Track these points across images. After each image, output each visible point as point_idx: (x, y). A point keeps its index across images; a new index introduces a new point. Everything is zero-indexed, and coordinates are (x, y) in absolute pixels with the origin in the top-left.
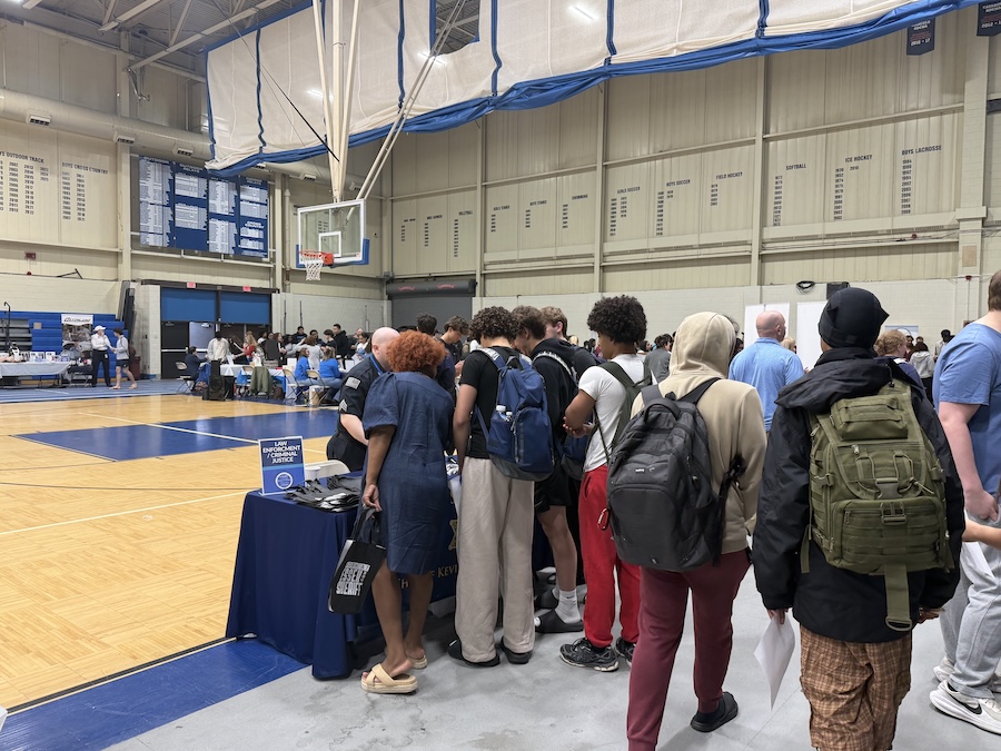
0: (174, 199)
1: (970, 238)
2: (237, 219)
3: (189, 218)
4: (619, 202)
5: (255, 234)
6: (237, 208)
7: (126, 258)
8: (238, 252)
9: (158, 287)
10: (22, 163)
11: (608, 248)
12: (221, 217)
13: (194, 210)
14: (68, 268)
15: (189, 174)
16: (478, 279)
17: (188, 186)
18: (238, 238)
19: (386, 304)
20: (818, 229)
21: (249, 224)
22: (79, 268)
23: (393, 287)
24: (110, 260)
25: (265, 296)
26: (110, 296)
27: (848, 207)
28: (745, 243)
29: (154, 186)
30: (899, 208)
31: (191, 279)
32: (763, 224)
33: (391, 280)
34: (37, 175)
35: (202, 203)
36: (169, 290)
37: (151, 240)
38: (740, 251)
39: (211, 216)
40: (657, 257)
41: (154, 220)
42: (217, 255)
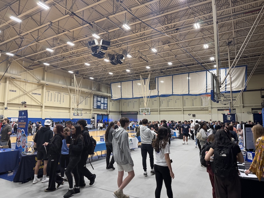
0: (98, 101)
1: (210, 109)
2: (104, 104)
3: (99, 104)
4: (162, 102)
5: (106, 106)
6: (104, 102)
7: (92, 110)
8: (104, 109)
9: (96, 115)
10: (81, 97)
11: (160, 108)
12: (102, 103)
13: (99, 102)
14: (85, 112)
15: (99, 97)
16: (138, 112)
17: (99, 99)
18: (104, 106)
19: (121, 116)
20: (190, 107)
21: (105, 104)
22: (87, 112)
23: (122, 113)
24: (90, 110)
25: (108, 115)
26: (90, 116)
27: (194, 104)
28: (181, 108)
29: (95, 99)
30: (201, 105)
31: (100, 113)
32: (183, 106)
33: (122, 112)
34: (83, 99)
35: (100, 101)
36: (98, 115)
37: (95, 108)
38: (180, 109)
39: (101, 103)
40: (168, 110)
41: (95, 105)
42: (102, 109)
